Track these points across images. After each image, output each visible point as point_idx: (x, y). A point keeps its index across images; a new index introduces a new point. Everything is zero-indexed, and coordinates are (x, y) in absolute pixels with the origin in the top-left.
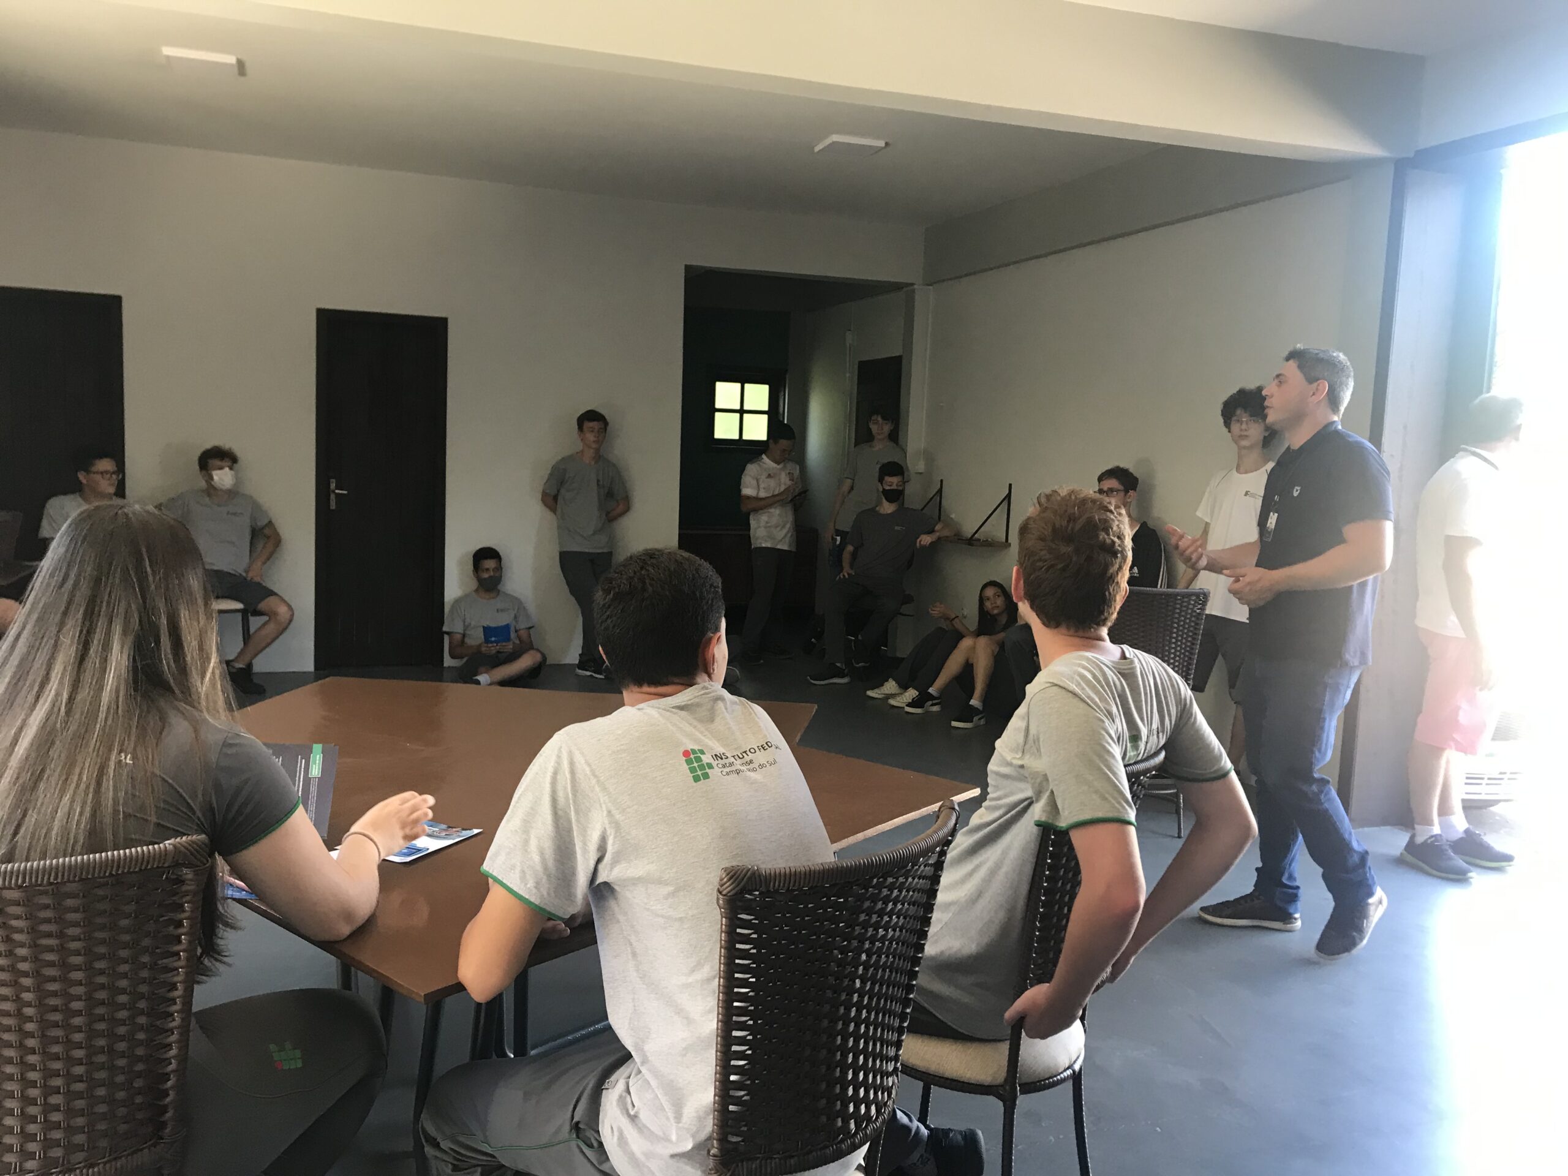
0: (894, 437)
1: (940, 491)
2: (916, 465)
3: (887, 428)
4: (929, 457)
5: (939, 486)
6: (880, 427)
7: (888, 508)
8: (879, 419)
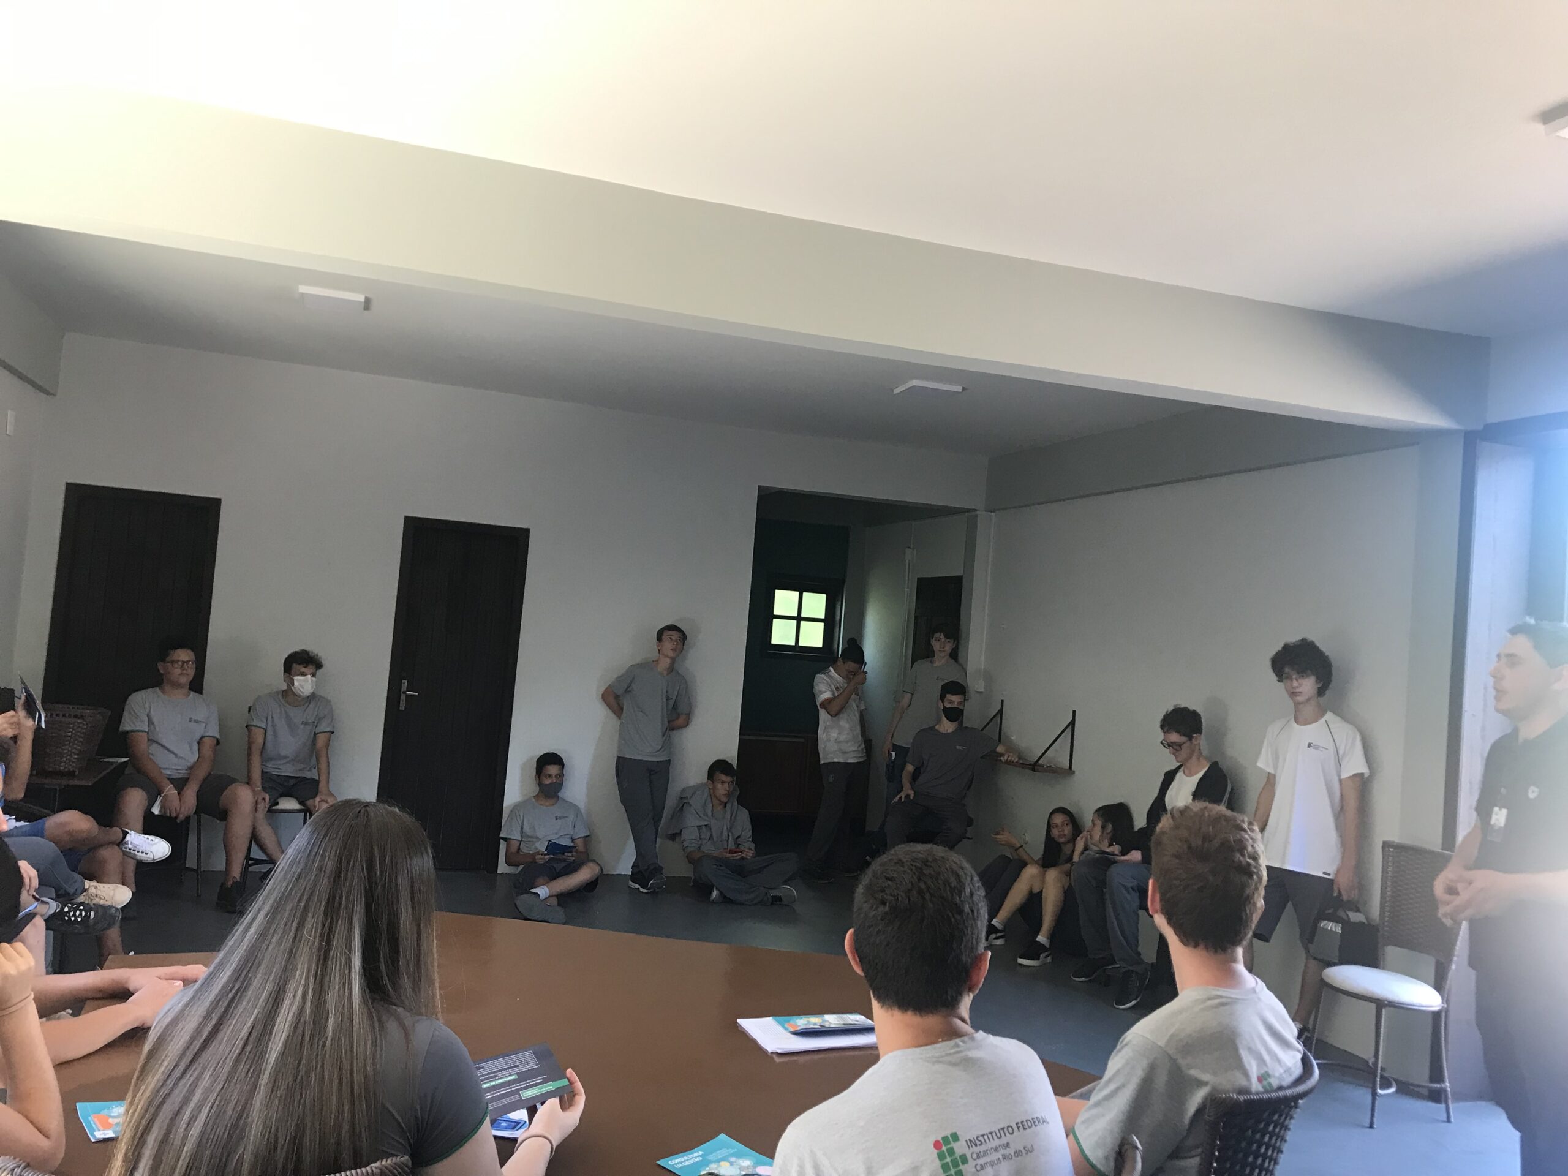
0: (954, 655)
1: (1001, 712)
2: (975, 684)
3: (949, 647)
4: (988, 677)
5: (999, 707)
6: (941, 645)
7: (947, 727)
8: (942, 636)
